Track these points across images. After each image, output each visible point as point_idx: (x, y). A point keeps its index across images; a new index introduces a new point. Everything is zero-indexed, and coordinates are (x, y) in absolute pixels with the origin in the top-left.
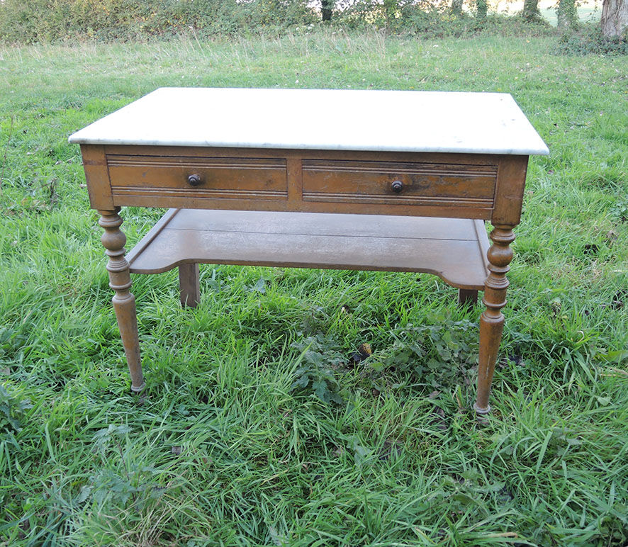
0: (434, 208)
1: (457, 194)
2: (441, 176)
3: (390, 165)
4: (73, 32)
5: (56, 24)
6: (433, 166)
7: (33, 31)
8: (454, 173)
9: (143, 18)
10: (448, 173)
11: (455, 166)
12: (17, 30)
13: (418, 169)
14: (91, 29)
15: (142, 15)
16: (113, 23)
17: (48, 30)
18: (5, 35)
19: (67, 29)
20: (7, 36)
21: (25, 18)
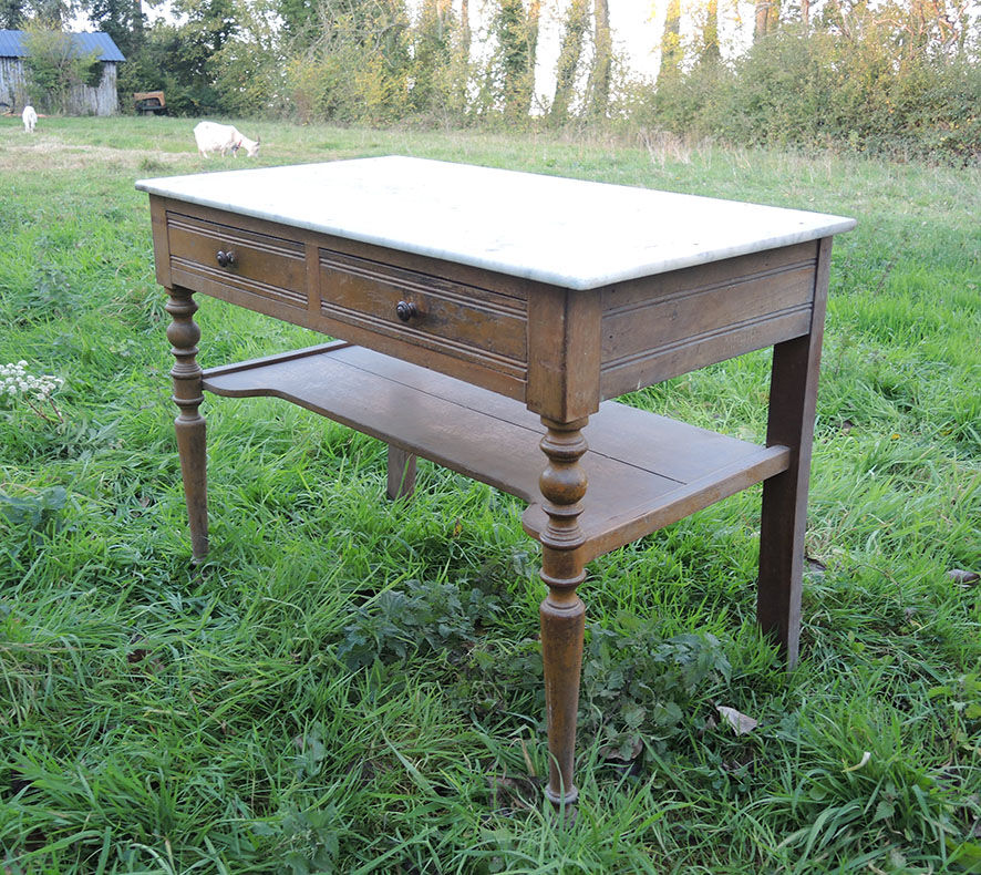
0: (456, 361)
1: (480, 342)
2: (461, 305)
3: (405, 274)
4: (824, 136)
5: (801, 120)
6: (450, 285)
7: (763, 126)
8: (475, 303)
9: (952, 124)
10: (468, 301)
11: (476, 291)
12: (739, 122)
13: (435, 287)
14: (856, 134)
15: (951, 119)
16: (896, 128)
17: (787, 128)
18: (721, 127)
19: (817, 131)
20: (722, 131)
21: (757, 105)
